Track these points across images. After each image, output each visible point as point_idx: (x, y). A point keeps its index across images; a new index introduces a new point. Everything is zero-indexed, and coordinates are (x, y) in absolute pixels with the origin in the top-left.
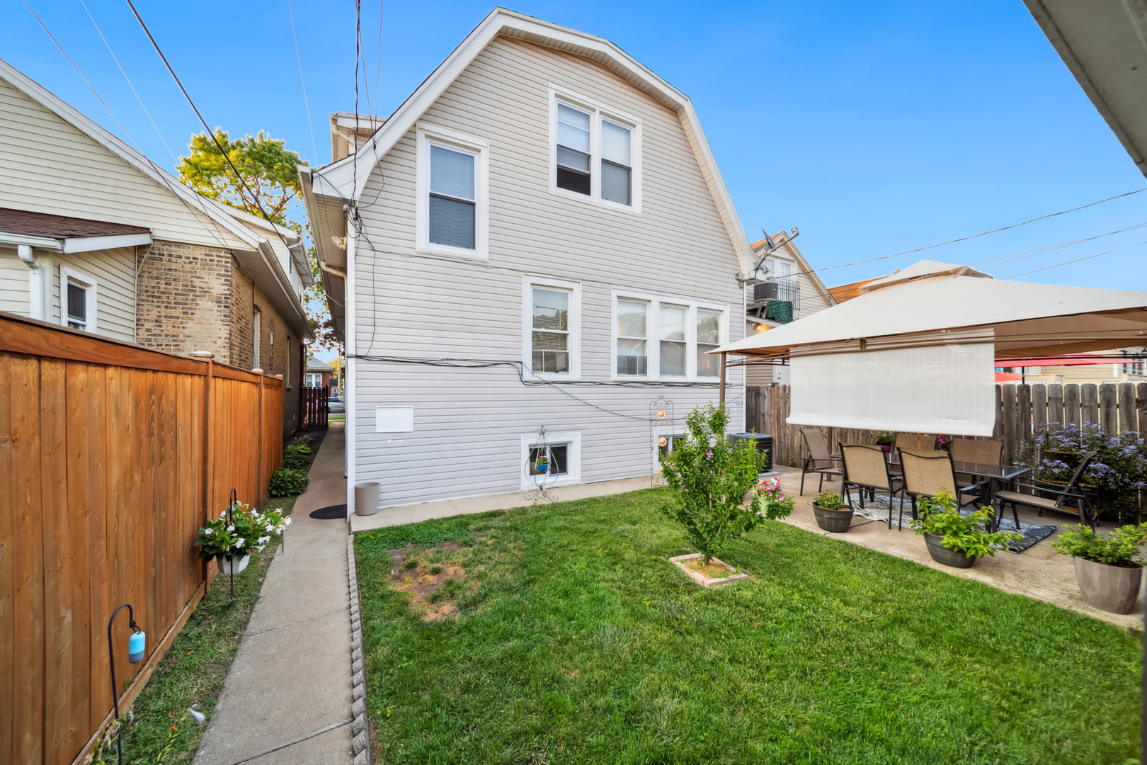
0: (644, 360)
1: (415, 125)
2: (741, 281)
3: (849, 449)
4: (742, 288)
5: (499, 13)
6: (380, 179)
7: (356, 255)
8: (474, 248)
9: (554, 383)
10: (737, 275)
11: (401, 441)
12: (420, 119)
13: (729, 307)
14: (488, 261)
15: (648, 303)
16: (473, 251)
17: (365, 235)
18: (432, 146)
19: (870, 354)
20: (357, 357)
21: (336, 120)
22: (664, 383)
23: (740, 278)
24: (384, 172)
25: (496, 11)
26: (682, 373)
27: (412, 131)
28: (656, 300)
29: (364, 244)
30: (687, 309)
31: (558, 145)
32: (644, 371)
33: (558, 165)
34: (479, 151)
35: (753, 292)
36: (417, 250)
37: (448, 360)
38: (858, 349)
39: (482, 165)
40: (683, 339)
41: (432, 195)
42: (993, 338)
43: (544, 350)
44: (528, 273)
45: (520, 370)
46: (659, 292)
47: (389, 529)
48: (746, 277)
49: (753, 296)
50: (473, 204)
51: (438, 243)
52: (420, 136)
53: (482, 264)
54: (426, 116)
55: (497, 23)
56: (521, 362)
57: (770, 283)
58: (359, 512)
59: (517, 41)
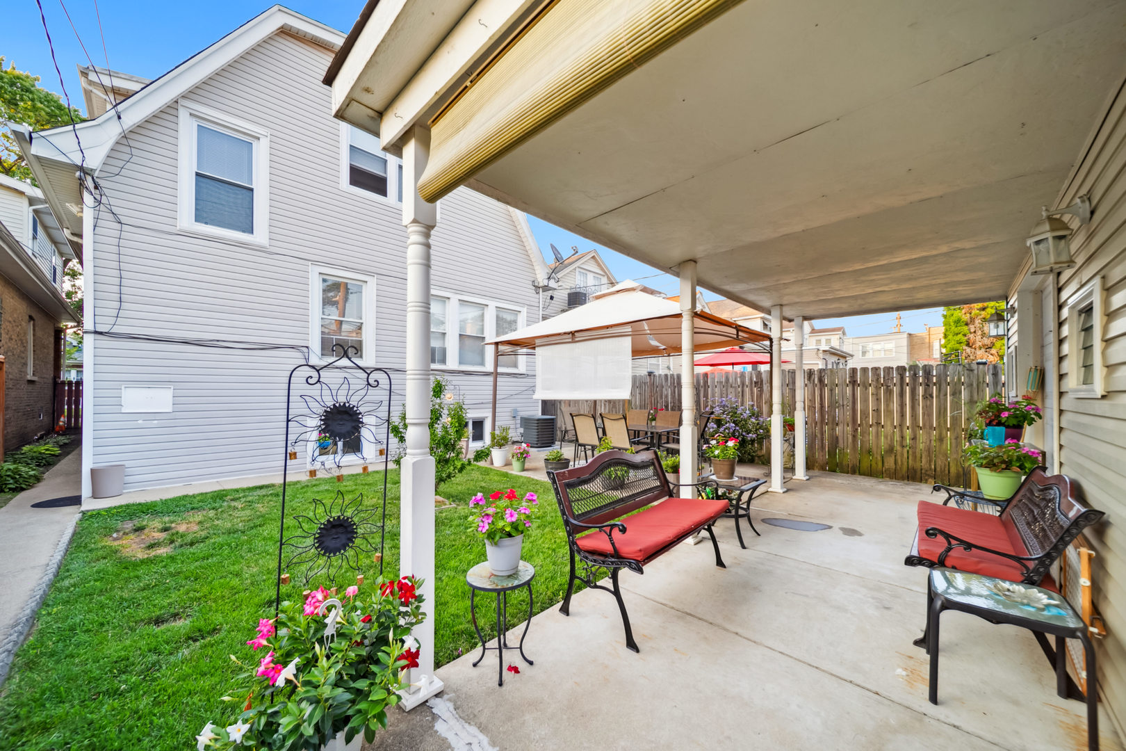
0: (444, 351)
1: (177, 102)
2: (537, 287)
3: (577, 417)
4: (538, 293)
5: (279, 10)
6: (127, 150)
7: (95, 226)
8: (252, 233)
9: (345, 368)
10: (534, 281)
11: (156, 422)
12: (183, 97)
13: (525, 309)
14: (268, 247)
15: (447, 300)
16: (251, 235)
17: (108, 206)
18: (198, 125)
19: (578, 344)
20: (96, 332)
21: (87, 74)
22: (463, 372)
23: (536, 284)
24: (132, 143)
25: (276, 8)
26: (482, 363)
27: (173, 107)
28: (455, 298)
29: (105, 215)
30: (486, 307)
31: (351, 146)
32: (443, 361)
33: (350, 164)
34: (259, 139)
35: (567, 299)
36: (178, 228)
37: (218, 341)
38: (570, 340)
39: (261, 152)
40: (483, 334)
41: (197, 174)
42: (630, 333)
43: (334, 337)
44: (315, 262)
45: (307, 354)
46: (457, 291)
47: (128, 506)
48: (541, 285)
49: (567, 302)
50: (252, 190)
51: (206, 223)
52: (183, 114)
53: (260, 249)
54: (191, 94)
55: (276, 20)
56: (307, 347)
57: (579, 293)
58: (95, 495)
59: (303, 41)
